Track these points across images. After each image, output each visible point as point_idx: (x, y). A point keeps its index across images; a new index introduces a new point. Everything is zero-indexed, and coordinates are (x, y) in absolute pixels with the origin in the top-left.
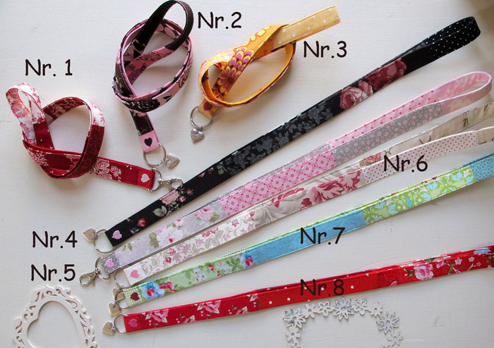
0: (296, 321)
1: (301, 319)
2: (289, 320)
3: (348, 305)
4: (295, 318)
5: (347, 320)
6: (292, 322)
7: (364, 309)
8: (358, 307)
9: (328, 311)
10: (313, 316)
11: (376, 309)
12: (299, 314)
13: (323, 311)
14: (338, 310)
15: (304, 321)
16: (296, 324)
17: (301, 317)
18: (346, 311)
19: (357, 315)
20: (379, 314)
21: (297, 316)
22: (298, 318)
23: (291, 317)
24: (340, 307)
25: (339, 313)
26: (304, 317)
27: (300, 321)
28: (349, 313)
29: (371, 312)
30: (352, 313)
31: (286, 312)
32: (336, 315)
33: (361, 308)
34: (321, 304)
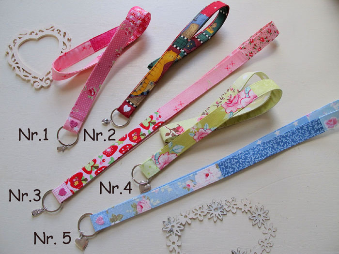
0: (174, 230)
1: (179, 227)
2: (168, 230)
3: (220, 206)
4: (173, 226)
5: (222, 220)
6: (171, 231)
7: (235, 207)
8: (229, 206)
9: (202, 214)
10: (189, 222)
11: (245, 205)
12: (176, 222)
13: (198, 216)
14: (211, 212)
15: (182, 227)
16: (175, 232)
17: (178, 225)
18: (219, 212)
19: (229, 215)
20: (249, 209)
21: (174, 224)
22: (176, 226)
23: (169, 226)
24: (212, 209)
25: (213, 215)
26: (181, 224)
27: (178, 229)
28: (222, 213)
29: (242, 209)
30: (225, 213)
31: (164, 222)
32: (210, 217)
33: (232, 206)
34: (195, 209)
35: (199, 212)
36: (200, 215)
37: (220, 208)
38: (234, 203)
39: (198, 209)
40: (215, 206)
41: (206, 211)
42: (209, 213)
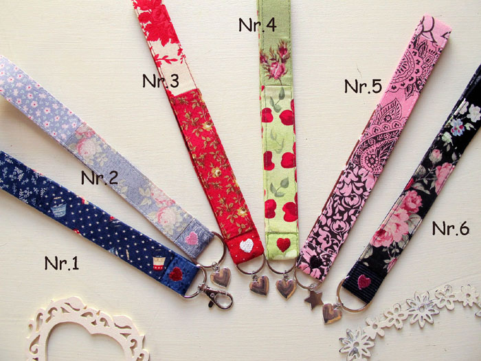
0: (359, 348)
1: (366, 344)
2: (349, 350)
3: (427, 302)
4: (357, 344)
5: (432, 324)
6: (355, 352)
7: (452, 300)
8: (443, 300)
9: (400, 319)
10: (382, 333)
11: (469, 295)
12: (360, 337)
13: (394, 322)
14: (414, 313)
15: (372, 344)
16: (361, 352)
17: (365, 341)
18: (427, 312)
19: (444, 313)
20: (475, 301)
21: (358, 340)
22: (361, 343)
23: (351, 345)
24: (416, 308)
25: (419, 318)
26: (370, 339)
27: (365, 347)
28: (432, 313)
29: (463, 302)
30: (437, 312)
31: (341, 339)
32: (414, 321)
33: (446, 299)
34: (389, 312)
35: (395, 316)
36: (397, 320)
37: (428, 305)
38: (448, 294)
39: (392, 310)
40: (419, 304)
41: (406, 313)
42: (412, 315)
